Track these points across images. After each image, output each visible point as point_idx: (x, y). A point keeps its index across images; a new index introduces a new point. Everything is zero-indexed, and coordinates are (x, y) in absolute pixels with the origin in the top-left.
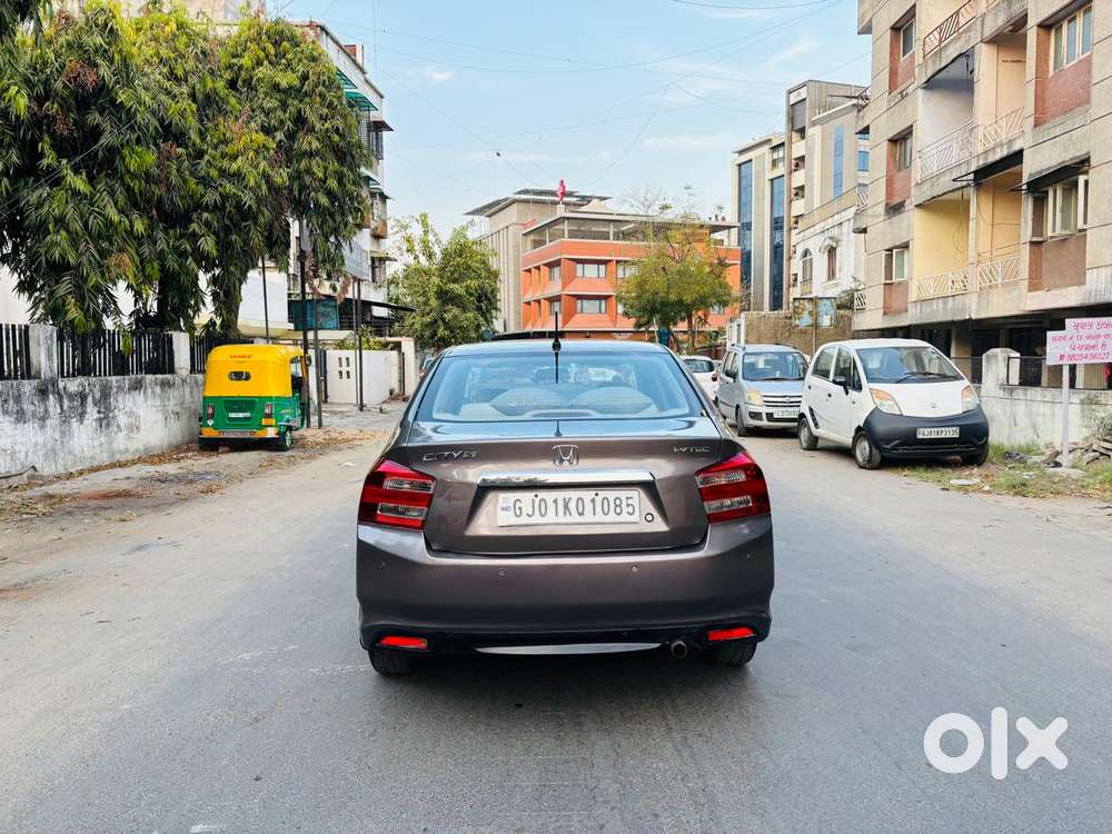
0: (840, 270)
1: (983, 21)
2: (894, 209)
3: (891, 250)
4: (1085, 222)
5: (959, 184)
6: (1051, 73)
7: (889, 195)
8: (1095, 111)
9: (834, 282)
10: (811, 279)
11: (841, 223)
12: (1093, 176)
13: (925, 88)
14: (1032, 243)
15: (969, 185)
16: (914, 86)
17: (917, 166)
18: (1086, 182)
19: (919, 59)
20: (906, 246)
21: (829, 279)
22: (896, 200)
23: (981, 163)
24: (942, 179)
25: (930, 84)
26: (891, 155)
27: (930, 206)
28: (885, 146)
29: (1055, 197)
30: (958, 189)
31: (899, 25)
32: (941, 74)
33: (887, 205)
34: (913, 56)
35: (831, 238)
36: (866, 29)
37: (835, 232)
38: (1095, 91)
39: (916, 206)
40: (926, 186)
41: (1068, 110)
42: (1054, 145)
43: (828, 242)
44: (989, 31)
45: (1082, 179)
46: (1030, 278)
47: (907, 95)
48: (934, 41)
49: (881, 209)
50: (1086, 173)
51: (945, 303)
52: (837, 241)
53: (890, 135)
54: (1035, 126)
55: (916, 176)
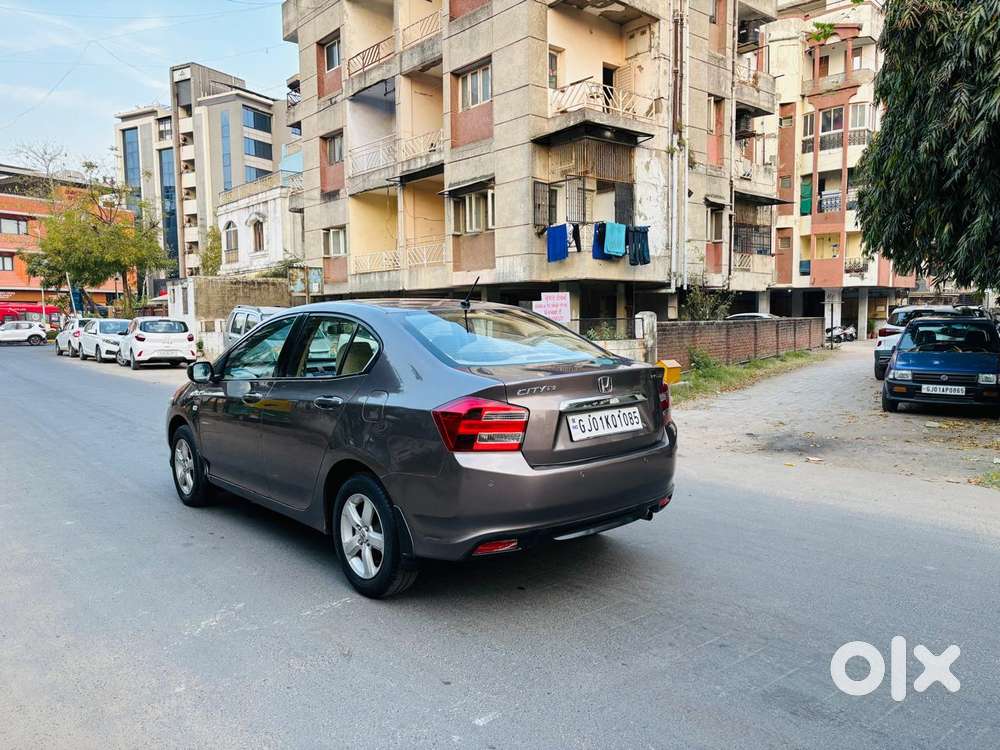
0: (268, 243)
1: (401, 57)
2: (330, 196)
3: (328, 230)
4: (493, 224)
5: (388, 183)
6: (460, 110)
7: (323, 183)
8: (496, 145)
9: (263, 253)
10: (236, 249)
11: (266, 202)
12: (497, 191)
13: (351, 100)
14: (453, 235)
15: (395, 185)
16: (343, 96)
17: (348, 162)
18: (493, 195)
19: (345, 75)
20: (343, 228)
21: (256, 250)
22: (330, 188)
23: (405, 169)
24: (372, 177)
25: (356, 98)
26: (323, 150)
27: (363, 197)
28: (317, 142)
29: (471, 202)
30: (387, 186)
31: (323, 42)
32: (366, 91)
33: (322, 191)
34: (339, 71)
35: (258, 214)
36: (293, 38)
37: (261, 208)
38: (497, 130)
39: (350, 196)
40: (358, 181)
41: (475, 140)
42: (467, 164)
43: (254, 217)
44: (406, 67)
45: (490, 192)
46: (454, 261)
47: (335, 102)
48: (357, 64)
49: (317, 194)
50: (493, 188)
51: (381, 277)
52: (264, 217)
53: (322, 133)
54: (452, 147)
55: (349, 171)
